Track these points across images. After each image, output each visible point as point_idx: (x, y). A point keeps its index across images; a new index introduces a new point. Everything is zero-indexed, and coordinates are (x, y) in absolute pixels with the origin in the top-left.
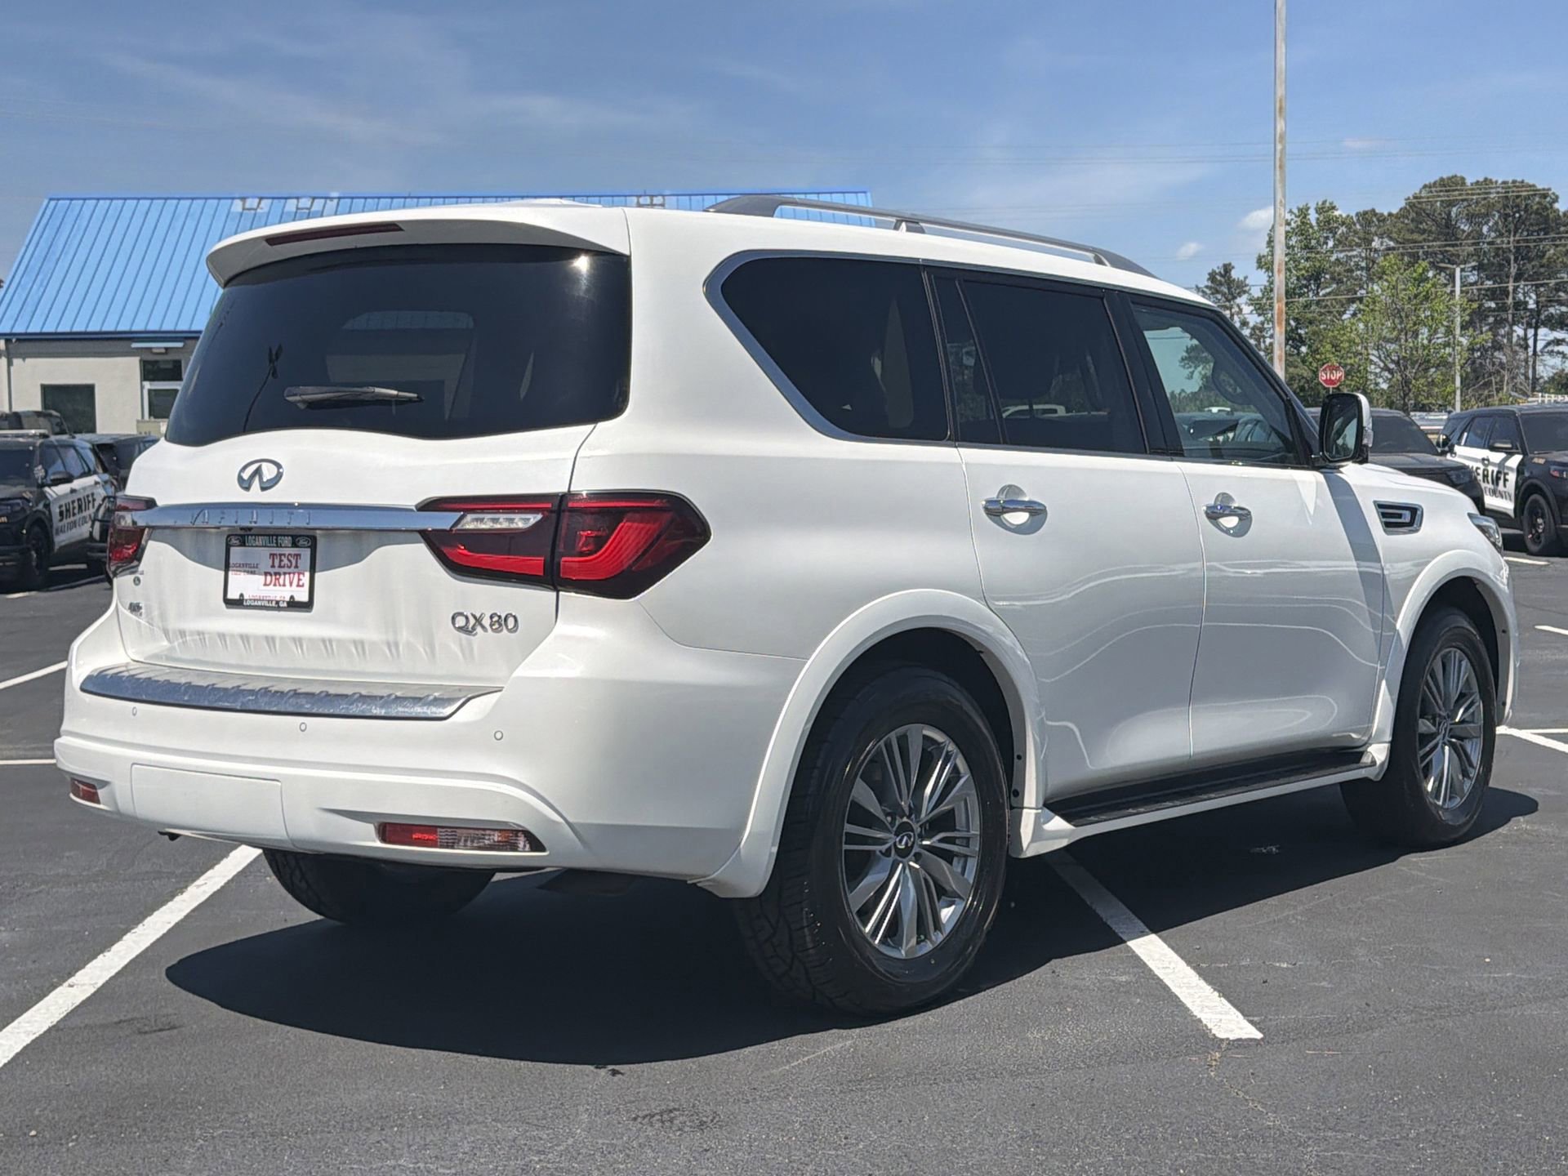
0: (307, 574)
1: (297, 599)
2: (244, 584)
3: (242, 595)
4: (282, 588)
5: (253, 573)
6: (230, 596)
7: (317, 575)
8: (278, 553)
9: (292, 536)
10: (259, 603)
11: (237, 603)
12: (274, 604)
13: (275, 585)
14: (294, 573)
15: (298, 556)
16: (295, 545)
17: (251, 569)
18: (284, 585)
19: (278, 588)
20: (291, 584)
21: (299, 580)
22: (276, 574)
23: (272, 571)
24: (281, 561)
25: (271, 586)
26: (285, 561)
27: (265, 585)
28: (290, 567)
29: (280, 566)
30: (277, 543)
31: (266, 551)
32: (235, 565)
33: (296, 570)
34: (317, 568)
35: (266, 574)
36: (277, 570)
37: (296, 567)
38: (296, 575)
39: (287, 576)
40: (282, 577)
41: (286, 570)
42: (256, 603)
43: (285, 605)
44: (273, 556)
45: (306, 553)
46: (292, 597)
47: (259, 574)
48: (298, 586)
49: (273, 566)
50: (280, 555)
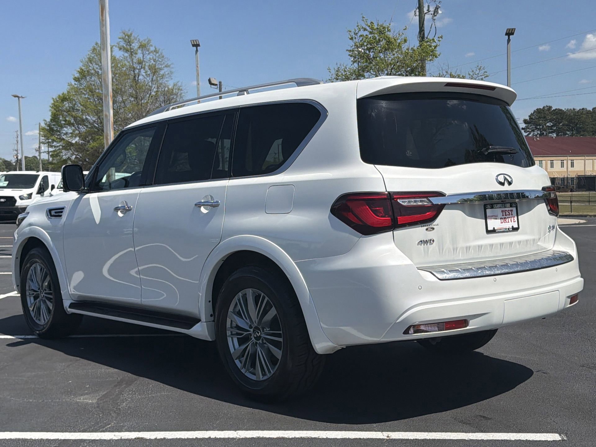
0: (516, 217)
1: (514, 227)
2: (493, 224)
3: (494, 228)
4: (508, 223)
5: (496, 219)
6: (489, 229)
7: (519, 217)
8: (504, 210)
9: (510, 203)
10: (502, 230)
11: (494, 231)
12: (507, 230)
13: (505, 223)
14: (512, 217)
15: (512, 210)
16: (511, 206)
17: (495, 217)
18: (509, 222)
19: (506, 223)
20: (511, 222)
21: (514, 219)
22: (504, 218)
23: (503, 217)
24: (506, 213)
25: (504, 223)
26: (507, 213)
27: (501, 223)
28: (509, 215)
29: (505, 215)
30: (505, 206)
31: (500, 210)
32: (489, 217)
33: (512, 216)
34: (519, 214)
35: (501, 219)
36: (504, 216)
37: (512, 215)
38: (513, 218)
39: (509, 219)
40: (507, 219)
41: (508, 216)
42: (501, 230)
43: (511, 230)
44: (502, 211)
45: (514, 209)
46: (513, 226)
47: (498, 219)
48: (514, 222)
49: (503, 215)
50: (505, 211)
